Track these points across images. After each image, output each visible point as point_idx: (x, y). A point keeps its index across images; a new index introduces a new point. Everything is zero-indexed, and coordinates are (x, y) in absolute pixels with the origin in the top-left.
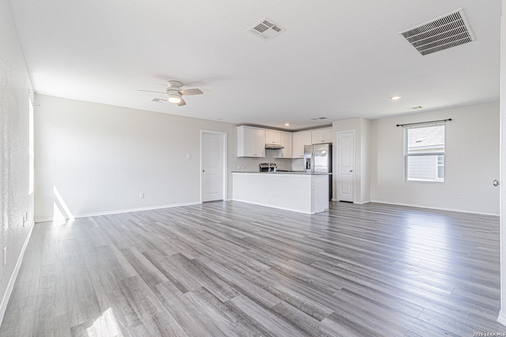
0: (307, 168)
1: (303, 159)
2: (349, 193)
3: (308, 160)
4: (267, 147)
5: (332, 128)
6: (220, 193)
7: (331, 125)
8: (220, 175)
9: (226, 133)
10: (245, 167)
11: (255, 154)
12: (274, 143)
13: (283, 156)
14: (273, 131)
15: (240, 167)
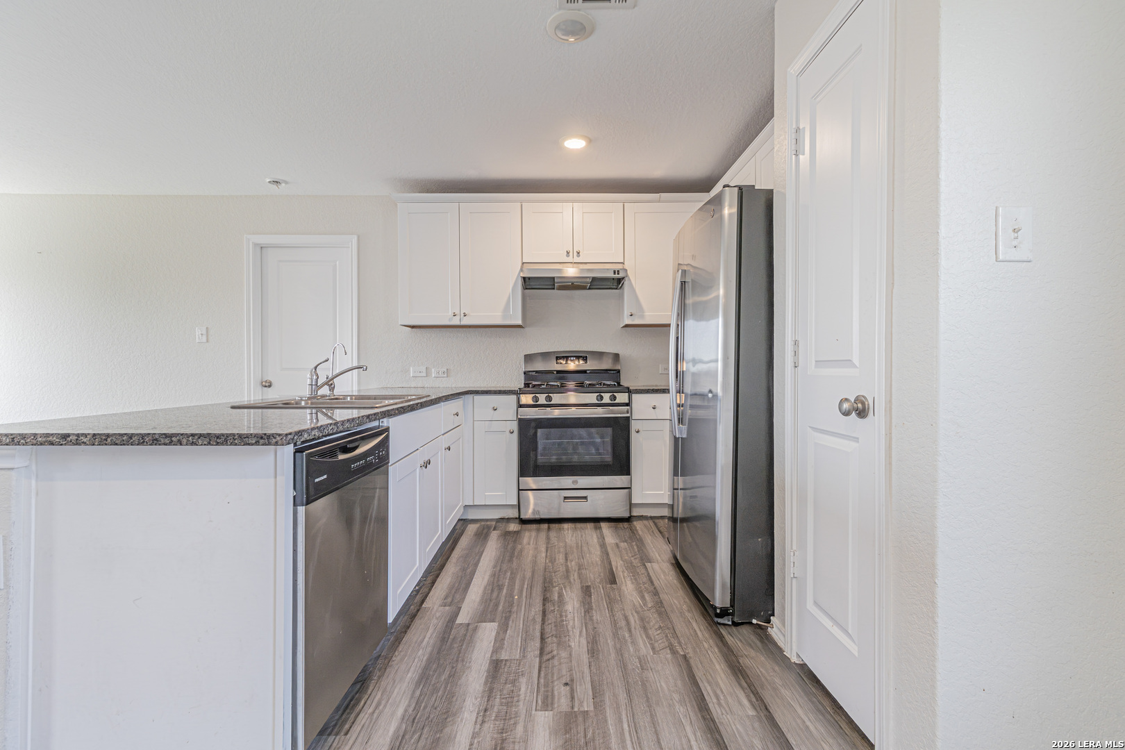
10: (446, 371)
11: (457, 312)
12: (575, 254)
13: (642, 317)
14: (573, 201)
15: (424, 371)
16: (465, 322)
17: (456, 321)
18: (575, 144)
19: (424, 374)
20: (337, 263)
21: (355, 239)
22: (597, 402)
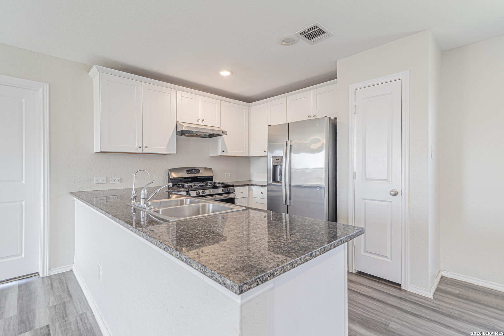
0: (274, 179)
1: (265, 158)
2: (389, 256)
3: (278, 159)
4: (180, 129)
5: (336, 82)
6: (23, 256)
7: (333, 76)
8: (23, 203)
9: (47, 86)
10: (120, 178)
11: (141, 145)
12: (201, 121)
13: (227, 152)
14: (200, 95)
15: (105, 180)
16: (146, 151)
17: (140, 151)
18: (225, 73)
19: (105, 182)
20: (23, 100)
21: (48, 85)
22: (223, 192)
